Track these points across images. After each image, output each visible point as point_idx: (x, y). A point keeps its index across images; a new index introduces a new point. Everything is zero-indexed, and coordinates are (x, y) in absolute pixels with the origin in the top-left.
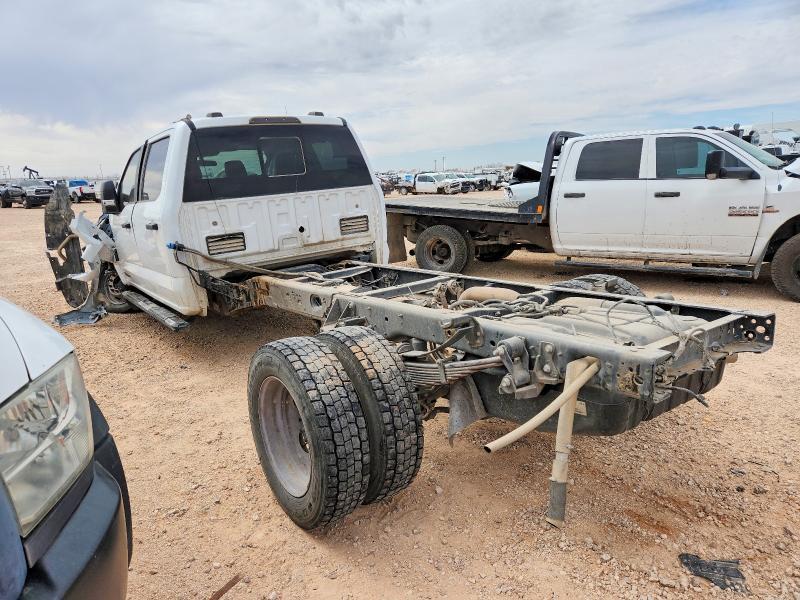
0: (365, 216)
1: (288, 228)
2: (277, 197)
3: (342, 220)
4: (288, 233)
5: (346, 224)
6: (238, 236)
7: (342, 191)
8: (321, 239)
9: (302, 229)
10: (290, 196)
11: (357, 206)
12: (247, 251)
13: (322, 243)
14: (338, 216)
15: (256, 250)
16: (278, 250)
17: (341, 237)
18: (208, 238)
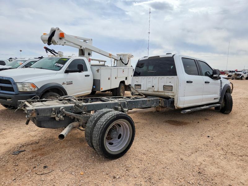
0: (172, 86)
1: (150, 85)
2: (149, 77)
3: (164, 86)
4: (150, 87)
5: (165, 87)
6: (140, 85)
7: (166, 77)
8: (157, 90)
9: (153, 86)
10: (151, 77)
11: (170, 82)
12: (141, 89)
13: (158, 91)
14: (163, 84)
15: (143, 89)
16: (148, 91)
17: (163, 91)
18: (135, 85)
